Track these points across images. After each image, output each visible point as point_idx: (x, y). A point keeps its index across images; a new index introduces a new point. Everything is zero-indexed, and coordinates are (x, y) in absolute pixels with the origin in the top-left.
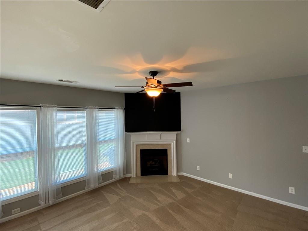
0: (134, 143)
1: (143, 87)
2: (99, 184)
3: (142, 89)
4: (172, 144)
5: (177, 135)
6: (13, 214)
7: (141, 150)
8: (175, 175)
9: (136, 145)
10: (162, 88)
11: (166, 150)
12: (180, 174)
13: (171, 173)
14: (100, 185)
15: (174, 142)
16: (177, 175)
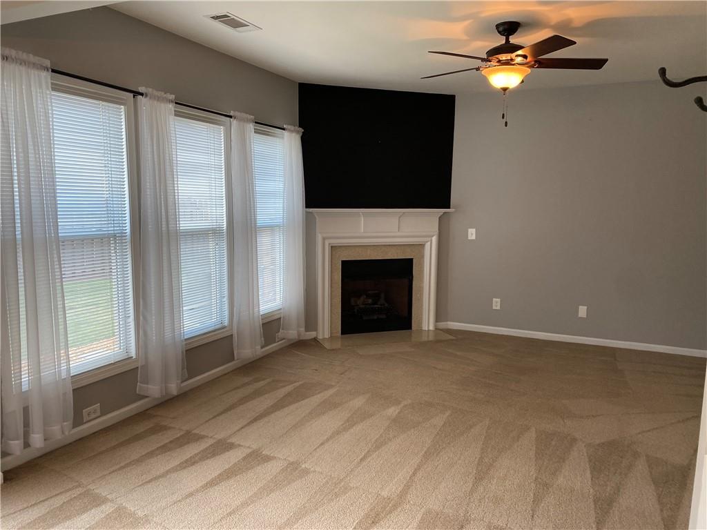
0: (327, 243)
2: (262, 348)
4: (427, 246)
5: (440, 219)
6: (84, 421)
7: (343, 262)
8: (431, 328)
9: (333, 248)
11: (410, 262)
12: (442, 325)
13: (420, 323)
14: (264, 349)
15: (434, 239)
16: (436, 329)
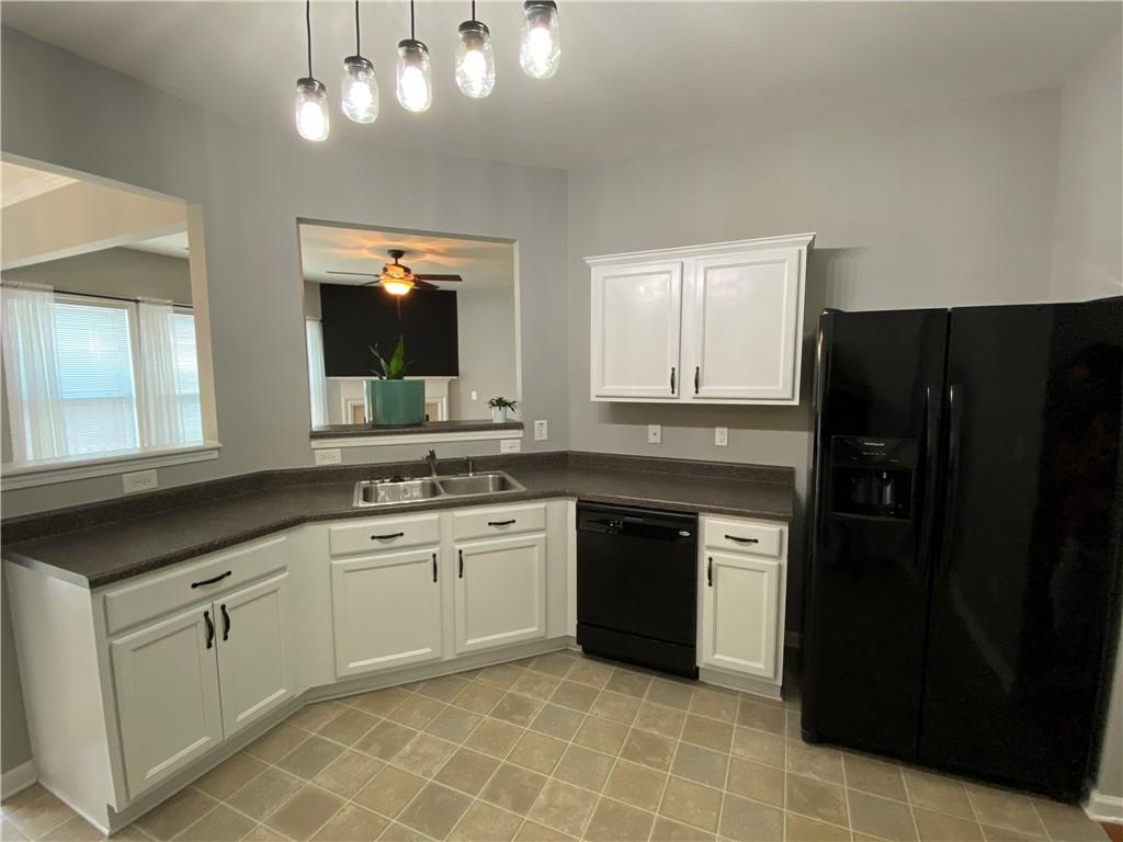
0: (349, 403)
1: (377, 276)
3: (377, 279)
4: (440, 405)
5: (449, 383)
9: (355, 407)
10: (413, 281)
15: (444, 400)
